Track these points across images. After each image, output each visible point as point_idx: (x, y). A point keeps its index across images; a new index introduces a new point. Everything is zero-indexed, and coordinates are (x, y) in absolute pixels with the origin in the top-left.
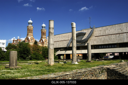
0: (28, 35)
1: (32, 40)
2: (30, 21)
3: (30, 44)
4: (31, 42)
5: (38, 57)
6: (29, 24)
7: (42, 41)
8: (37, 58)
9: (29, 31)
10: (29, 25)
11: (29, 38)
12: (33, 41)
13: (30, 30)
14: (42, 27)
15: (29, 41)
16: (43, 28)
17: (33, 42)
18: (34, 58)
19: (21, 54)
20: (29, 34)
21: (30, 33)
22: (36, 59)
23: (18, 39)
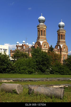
0: (38, 38)
1: (45, 46)
2: (42, 18)
4: (43, 48)
5: (62, 70)
6: (40, 23)
7: (59, 47)
8: (62, 72)
9: (40, 32)
11: (41, 42)
13: (42, 31)
14: (60, 26)
15: (41, 46)
16: (60, 28)
17: (47, 49)
18: (56, 72)
19: (39, 65)
20: (40, 36)
21: (42, 35)
22: (59, 72)
23: (24, 44)
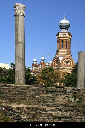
0: (58, 52)
3: (63, 70)
4: (63, 67)
6: (61, 29)
9: (61, 43)
10: (62, 31)
11: (61, 58)
12: (70, 66)
13: (63, 41)
15: (60, 64)
17: (71, 68)
20: (60, 50)
21: (62, 47)
23: (42, 62)
